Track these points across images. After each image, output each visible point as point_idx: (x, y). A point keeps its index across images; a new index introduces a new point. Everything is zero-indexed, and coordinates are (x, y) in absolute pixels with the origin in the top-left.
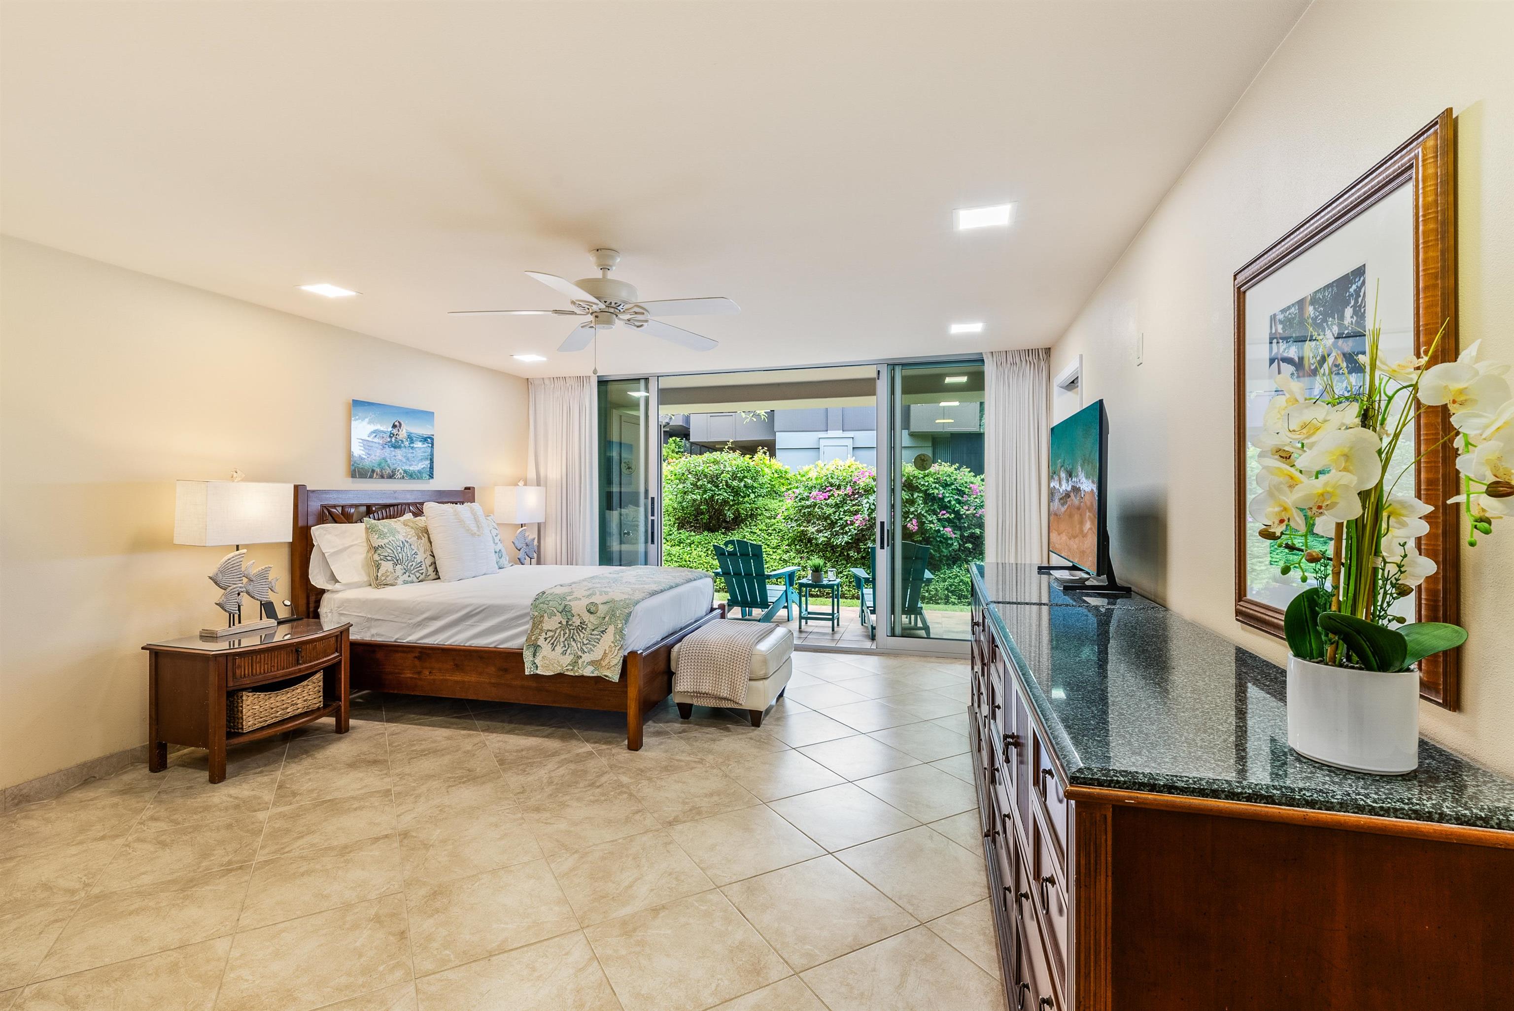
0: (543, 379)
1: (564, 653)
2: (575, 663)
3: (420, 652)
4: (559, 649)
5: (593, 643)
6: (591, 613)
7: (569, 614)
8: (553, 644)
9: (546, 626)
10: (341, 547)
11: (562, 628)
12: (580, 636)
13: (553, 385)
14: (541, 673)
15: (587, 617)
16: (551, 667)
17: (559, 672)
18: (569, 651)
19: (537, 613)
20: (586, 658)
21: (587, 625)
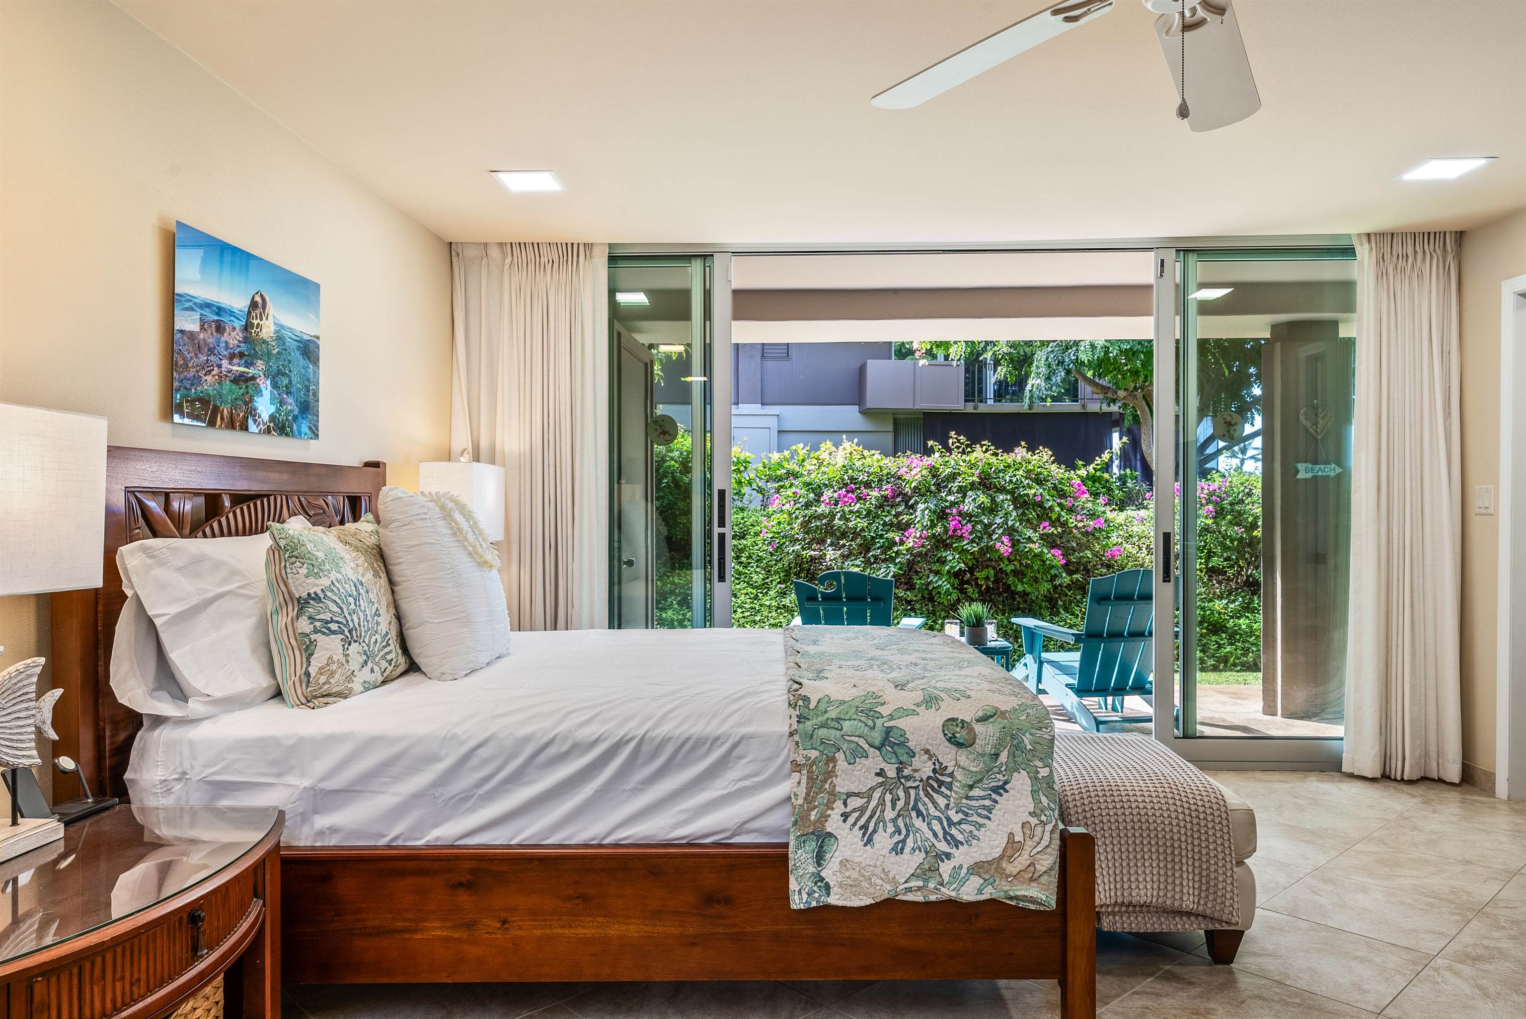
0: (486, 245)
1: (898, 849)
2: (927, 872)
3: (472, 871)
4: (884, 840)
5: (975, 818)
6: (959, 745)
7: (900, 751)
8: (865, 827)
9: (843, 784)
10: (195, 600)
11: (887, 785)
12: (934, 803)
13: (509, 260)
14: (840, 903)
15: (948, 755)
16: (865, 884)
17: (886, 896)
18: (910, 842)
19: (814, 754)
20: (963, 857)
21: (951, 775)
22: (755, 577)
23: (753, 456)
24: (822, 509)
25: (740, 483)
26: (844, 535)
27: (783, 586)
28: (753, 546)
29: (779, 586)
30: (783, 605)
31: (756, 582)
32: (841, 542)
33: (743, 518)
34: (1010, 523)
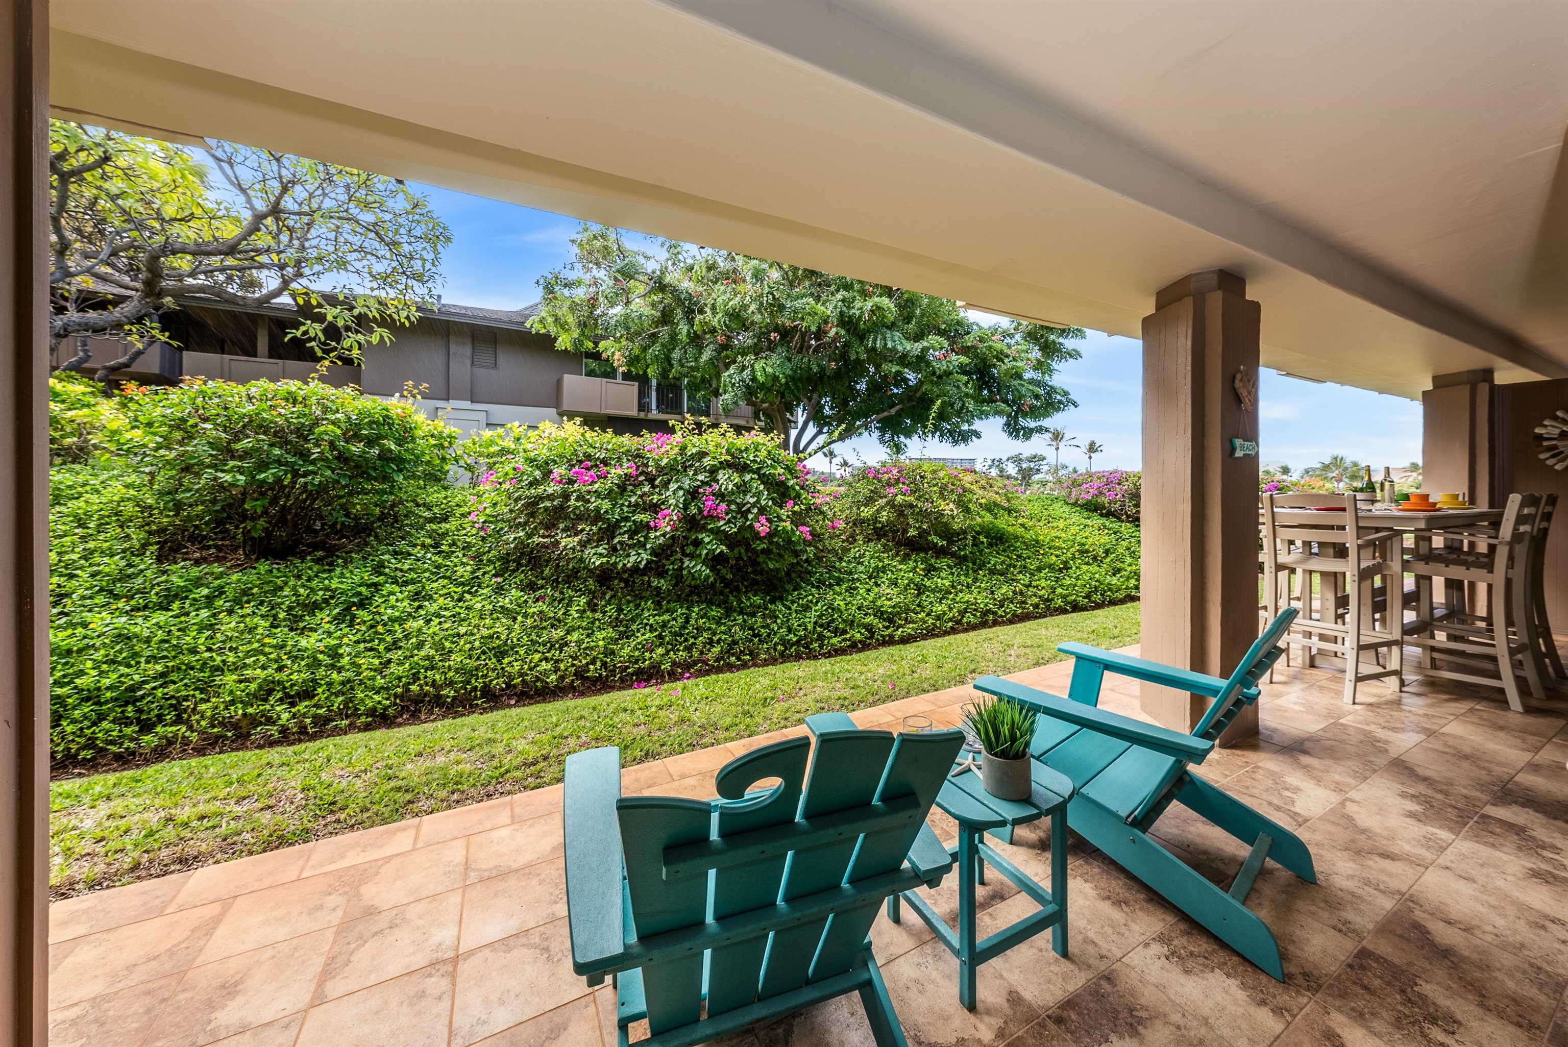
22: (460, 570)
23: (460, 431)
24: (552, 488)
25: (444, 459)
26: (580, 518)
27: (500, 580)
28: (458, 530)
29: (494, 580)
30: (501, 607)
31: (462, 576)
32: (580, 527)
33: (445, 498)
34: (763, 503)
